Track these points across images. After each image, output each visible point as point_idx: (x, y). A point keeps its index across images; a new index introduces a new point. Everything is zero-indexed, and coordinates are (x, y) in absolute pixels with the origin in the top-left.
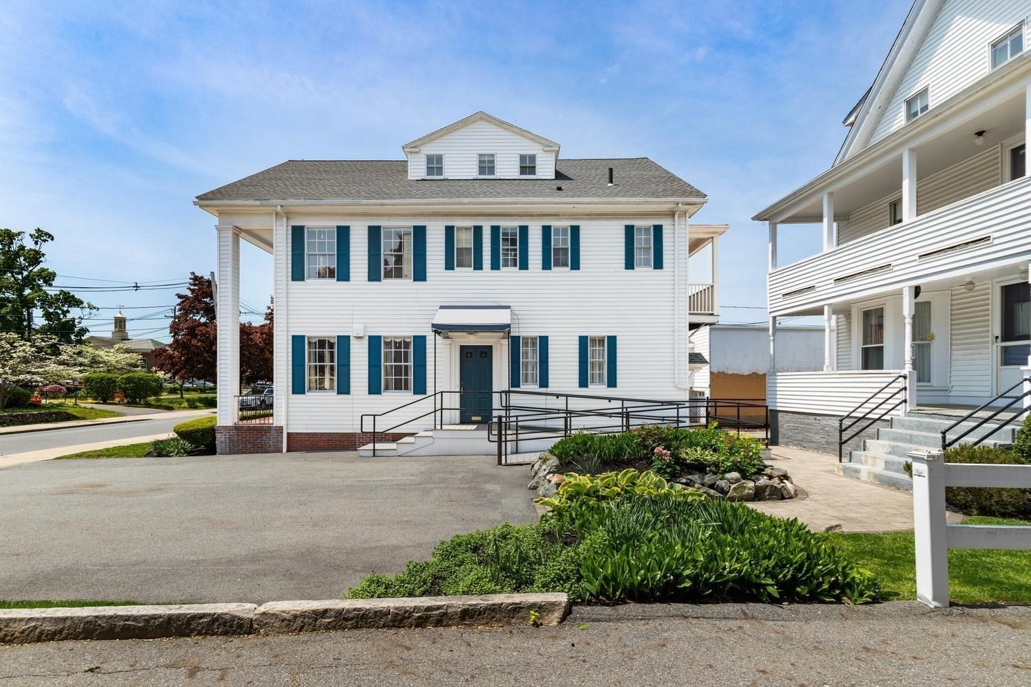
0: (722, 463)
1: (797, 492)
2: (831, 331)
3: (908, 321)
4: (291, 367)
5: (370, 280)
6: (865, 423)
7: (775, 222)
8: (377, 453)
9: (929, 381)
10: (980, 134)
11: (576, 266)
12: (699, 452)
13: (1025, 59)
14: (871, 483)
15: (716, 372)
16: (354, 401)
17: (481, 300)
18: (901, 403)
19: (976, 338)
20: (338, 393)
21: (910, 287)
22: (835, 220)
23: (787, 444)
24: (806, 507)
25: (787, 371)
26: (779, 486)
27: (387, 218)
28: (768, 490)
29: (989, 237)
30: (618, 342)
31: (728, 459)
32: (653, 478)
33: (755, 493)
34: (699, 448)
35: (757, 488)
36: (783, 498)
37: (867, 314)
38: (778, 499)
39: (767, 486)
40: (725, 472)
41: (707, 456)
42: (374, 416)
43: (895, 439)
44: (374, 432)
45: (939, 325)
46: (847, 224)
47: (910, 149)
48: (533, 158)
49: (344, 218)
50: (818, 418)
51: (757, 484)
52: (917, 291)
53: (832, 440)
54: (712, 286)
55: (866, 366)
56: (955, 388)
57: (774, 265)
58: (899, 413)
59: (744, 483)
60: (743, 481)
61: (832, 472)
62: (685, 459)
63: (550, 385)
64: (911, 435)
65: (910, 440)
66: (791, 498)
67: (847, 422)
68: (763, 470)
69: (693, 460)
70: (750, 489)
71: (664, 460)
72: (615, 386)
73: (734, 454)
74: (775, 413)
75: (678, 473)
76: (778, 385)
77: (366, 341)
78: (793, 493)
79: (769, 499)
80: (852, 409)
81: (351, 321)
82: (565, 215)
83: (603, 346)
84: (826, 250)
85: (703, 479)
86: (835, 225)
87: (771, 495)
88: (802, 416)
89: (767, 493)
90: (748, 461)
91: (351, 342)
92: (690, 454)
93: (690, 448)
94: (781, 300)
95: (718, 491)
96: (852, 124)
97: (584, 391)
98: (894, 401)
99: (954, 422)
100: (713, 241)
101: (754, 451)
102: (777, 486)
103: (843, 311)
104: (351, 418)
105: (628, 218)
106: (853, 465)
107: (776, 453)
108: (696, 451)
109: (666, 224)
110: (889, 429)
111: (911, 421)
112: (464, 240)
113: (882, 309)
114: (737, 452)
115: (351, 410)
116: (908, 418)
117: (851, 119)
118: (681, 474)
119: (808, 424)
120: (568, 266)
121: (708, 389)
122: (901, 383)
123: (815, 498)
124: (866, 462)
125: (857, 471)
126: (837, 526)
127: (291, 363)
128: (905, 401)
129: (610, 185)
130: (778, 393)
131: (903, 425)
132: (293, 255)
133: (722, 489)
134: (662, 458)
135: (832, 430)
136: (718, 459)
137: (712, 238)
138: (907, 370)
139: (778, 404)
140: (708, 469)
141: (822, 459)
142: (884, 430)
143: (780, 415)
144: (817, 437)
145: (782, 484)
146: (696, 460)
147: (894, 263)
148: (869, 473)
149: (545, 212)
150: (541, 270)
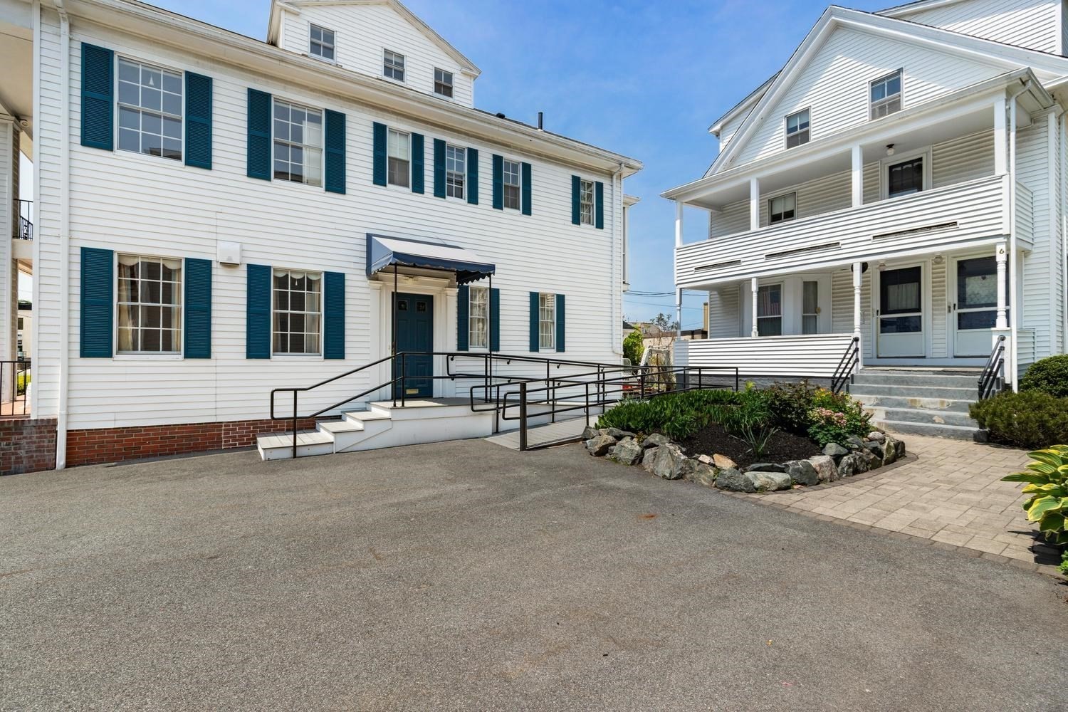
3: (857, 291)
4: (77, 307)
5: (250, 175)
7: (681, 201)
8: (300, 452)
10: (890, 146)
11: (527, 211)
16: (219, 370)
17: (422, 234)
18: (855, 362)
20: (187, 356)
21: (858, 263)
27: (283, 85)
29: (956, 223)
30: (566, 302)
37: (762, 290)
42: (295, 391)
44: (295, 418)
45: (824, 302)
46: (721, 215)
47: (860, 146)
48: (449, 77)
49: (200, 61)
52: (864, 266)
59: (889, 443)
63: (501, 346)
66: (904, 453)
72: (562, 349)
76: (691, 351)
77: (242, 274)
81: (214, 236)
82: (516, 148)
83: (553, 305)
84: (756, 228)
91: (214, 272)
94: (692, 273)
97: (534, 355)
104: (213, 398)
105: (575, 169)
109: (605, 182)
112: (399, 149)
113: (779, 286)
115: (213, 384)
116: (867, 374)
120: (519, 209)
122: (854, 346)
127: (77, 299)
128: (858, 360)
130: (690, 358)
132: (85, 99)
137: (624, 208)
138: (857, 333)
147: (842, 242)
149: (496, 138)
150: (491, 208)
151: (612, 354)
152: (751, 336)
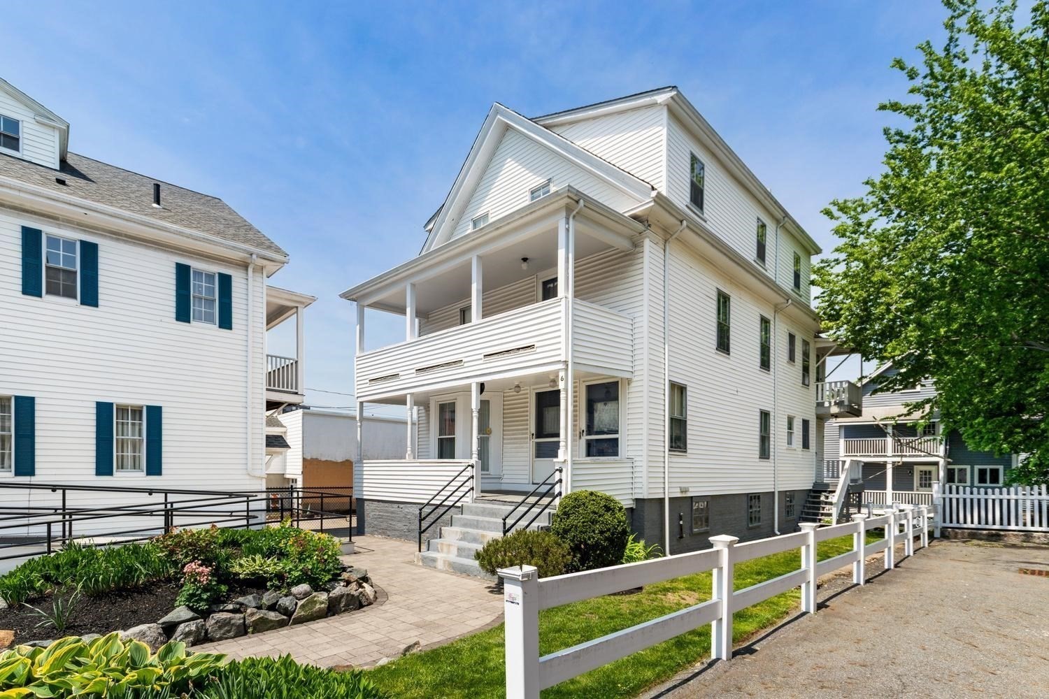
0: (289, 573)
1: (377, 595)
2: (413, 424)
3: (475, 414)
6: (441, 510)
7: (362, 303)
9: (488, 470)
10: (525, 260)
11: (90, 301)
12: (258, 562)
13: (559, 195)
14: (446, 572)
15: (309, 458)
18: (469, 491)
19: (519, 434)
21: (477, 383)
22: (417, 316)
23: (372, 534)
24: (383, 615)
25: (377, 459)
26: (356, 594)
28: (343, 600)
29: (534, 346)
30: (164, 415)
31: (296, 567)
32: (119, 647)
33: (329, 607)
34: (258, 557)
35: (330, 600)
36: (361, 606)
37: (442, 408)
38: (355, 610)
39: (342, 596)
40: (290, 585)
41: (269, 566)
43: (465, 525)
45: (495, 422)
46: (427, 320)
47: (478, 256)
48: (14, 124)
50: (401, 506)
51: (331, 595)
52: (482, 387)
53: (413, 527)
54: (296, 362)
55: (441, 456)
56: (505, 476)
57: (362, 348)
58: (467, 500)
59: (315, 597)
60: (314, 594)
61: (411, 563)
62: (237, 574)
63: (37, 472)
64: (478, 521)
65: (476, 525)
66: (370, 604)
67: (427, 510)
68: (339, 575)
69: (248, 574)
70: (322, 603)
71: (200, 582)
72: (159, 473)
73: (305, 560)
74: (361, 501)
75: (223, 596)
76: (365, 473)
78: (372, 597)
79: (344, 611)
80: (431, 497)
82: (69, 222)
83: (141, 419)
84: (409, 340)
85: (261, 599)
86: (417, 320)
87: (347, 605)
88: (386, 505)
89: (342, 605)
90: (321, 566)
92: (244, 566)
93: (247, 557)
94: (368, 385)
95: (280, 613)
96: (430, 231)
97: (103, 481)
98: (464, 489)
99: (512, 508)
100: (297, 312)
101: (330, 553)
102: (355, 593)
103: (423, 402)
105: (181, 255)
106: (431, 554)
107: (360, 545)
108: (254, 560)
109: (236, 275)
110: (460, 516)
111: (477, 507)
113: (454, 403)
114: (309, 557)
116: (474, 505)
117: (430, 227)
118: (229, 595)
119: (392, 513)
120: (75, 298)
121: (301, 476)
122: (469, 473)
123: (396, 600)
124: (442, 550)
125: (434, 560)
126: (415, 644)
128: (472, 489)
129: (155, 205)
130: (365, 481)
131: (472, 512)
133: (286, 609)
134: (196, 580)
135: (413, 518)
136: (283, 568)
137: (297, 307)
138: (474, 460)
139: (365, 493)
140: (269, 584)
141: (404, 548)
142: (457, 517)
143: (366, 503)
144: (399, 525)
145: (360, 590)
146: (253, 574)
147: (465, 360)
148: (445, 561)
149: (28, 206)
150: (20, 294)
151: (248, 477)
152: (405, 458)
